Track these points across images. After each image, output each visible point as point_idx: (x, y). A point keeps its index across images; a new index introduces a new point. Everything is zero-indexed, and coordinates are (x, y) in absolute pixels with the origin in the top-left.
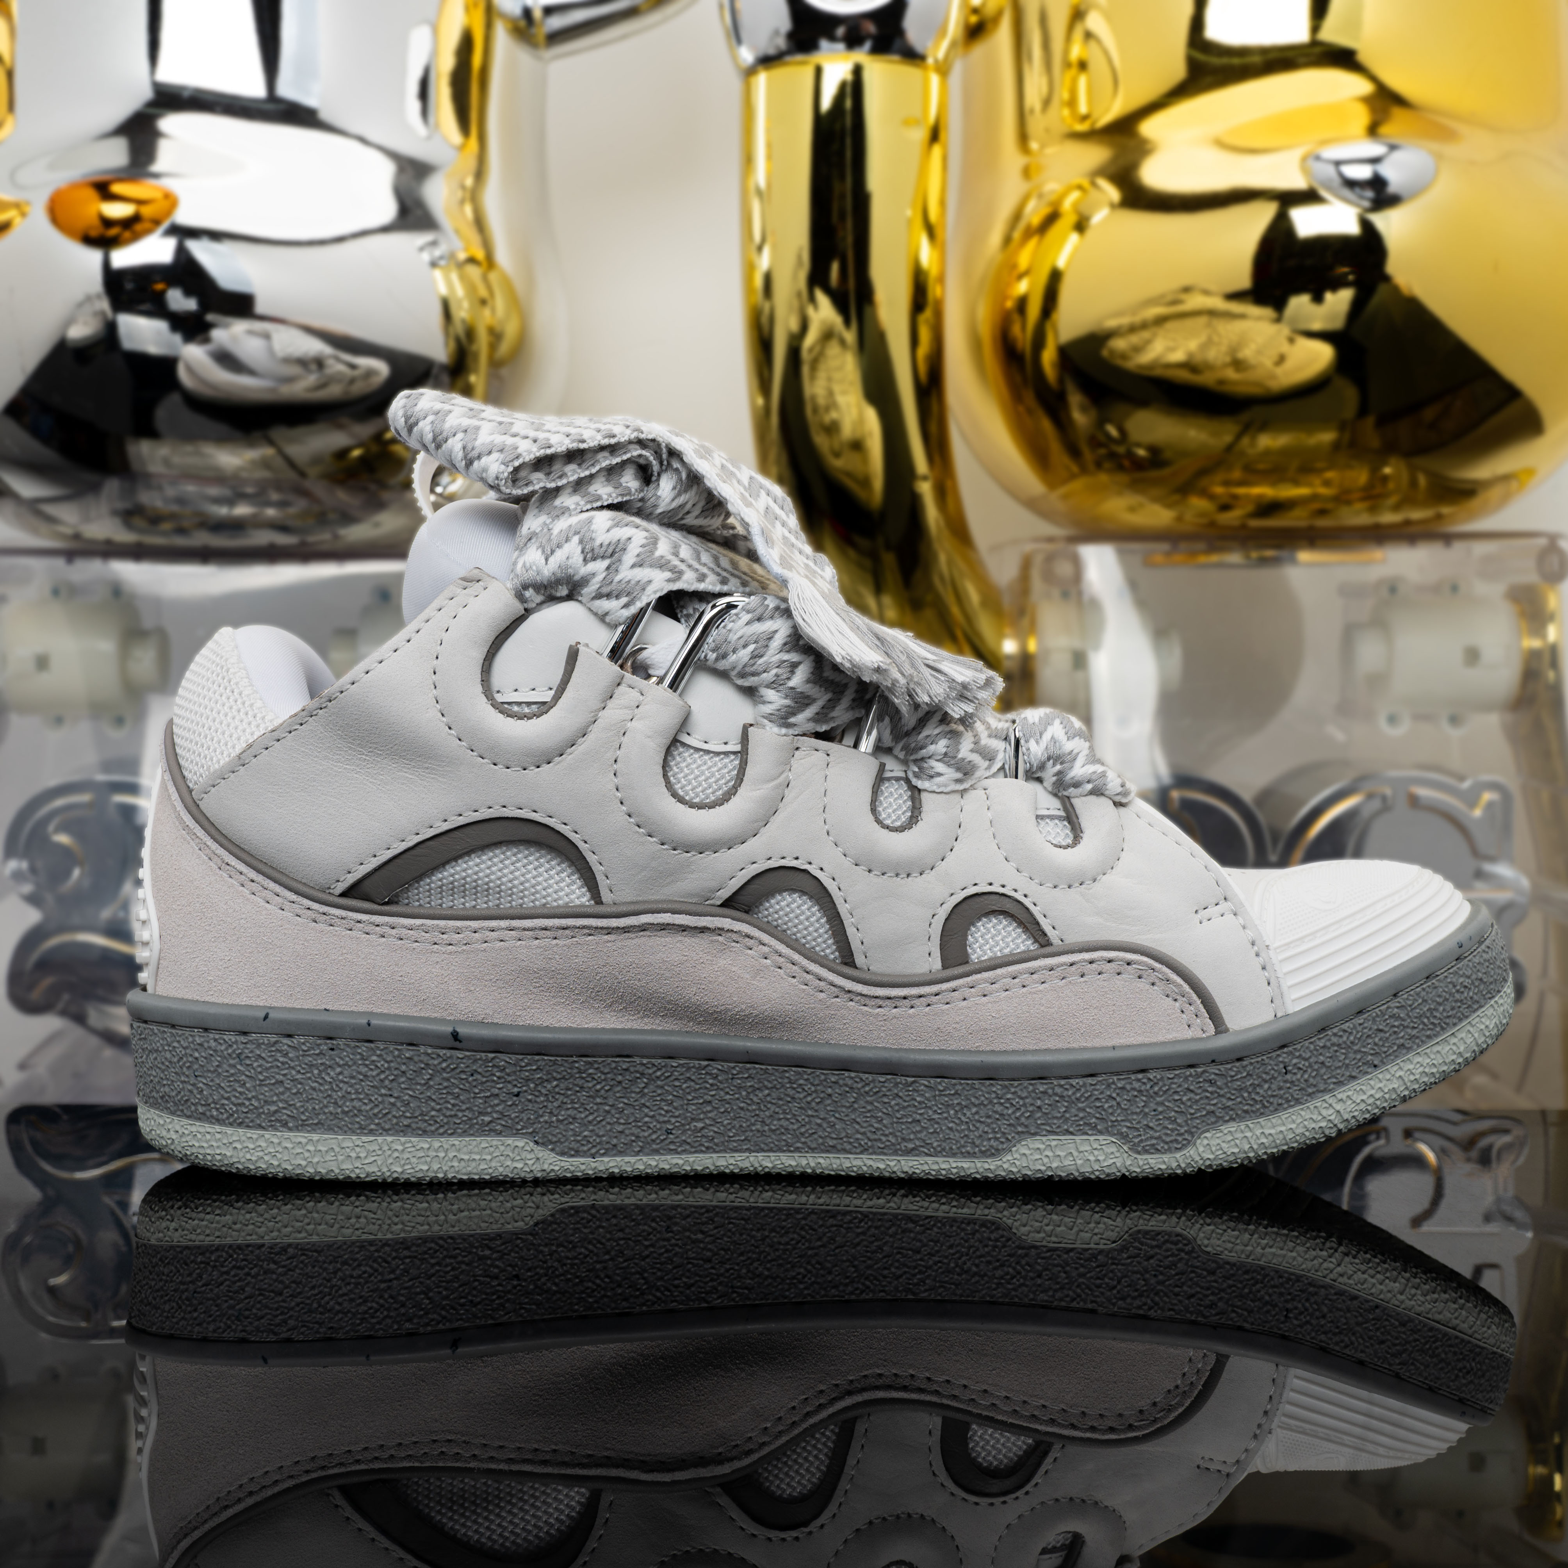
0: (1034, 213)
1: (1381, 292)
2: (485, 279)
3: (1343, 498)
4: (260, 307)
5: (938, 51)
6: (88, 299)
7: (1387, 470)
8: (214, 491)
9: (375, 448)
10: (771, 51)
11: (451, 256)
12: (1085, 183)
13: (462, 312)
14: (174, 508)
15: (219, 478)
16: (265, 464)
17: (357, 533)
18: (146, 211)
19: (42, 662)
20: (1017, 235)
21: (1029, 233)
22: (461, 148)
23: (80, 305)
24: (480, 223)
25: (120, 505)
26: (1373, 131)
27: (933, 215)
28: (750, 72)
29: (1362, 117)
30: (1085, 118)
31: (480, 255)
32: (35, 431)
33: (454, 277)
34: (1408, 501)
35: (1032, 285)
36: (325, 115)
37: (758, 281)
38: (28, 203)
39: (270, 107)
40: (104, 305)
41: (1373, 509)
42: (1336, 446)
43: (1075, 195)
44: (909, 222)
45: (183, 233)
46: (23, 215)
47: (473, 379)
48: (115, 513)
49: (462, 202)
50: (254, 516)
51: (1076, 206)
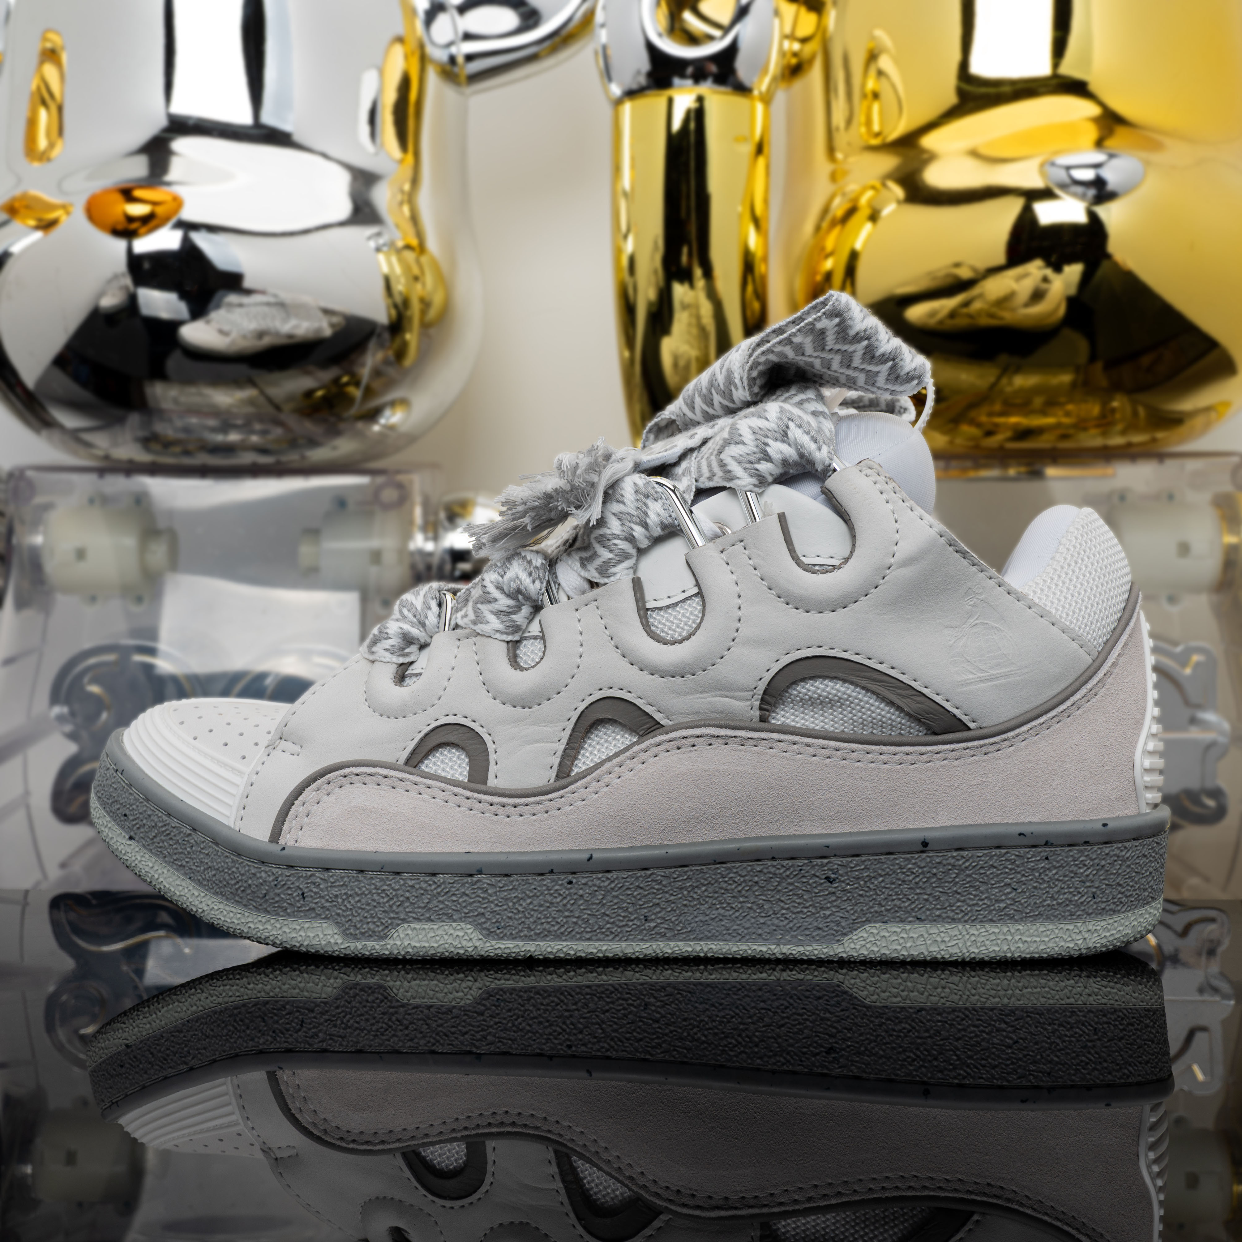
0: (839, 207)
1: (1104, 268)
2: (418, 262)
3: (1081, 425)
4: (247, 283)
5: (762, 85)
6: (116, 277)
7: (1115, 404)
8: (212, 422)
9: (334, 390)
10: (634, 86)
11: (391, 245)
12: (878, 184)
13: (399, 287)
14: (181, 436)
15: (215, 412)
16: (251, 402)
17: (318, 454)
18: (159, 210)
19: (81, 554)
20: (825, 225)
21: (834, 223)
22: (401, 161)
23: (110, 281)
24: (415, 219)
25: (141, 434)
26: (1099, 144)
27: (759, 209)
28: (618, 102)
29: (1092, 133)
30: (877, 135)
31: (414, 242)
32: (76, 378)
33: (394, 259)
34: (1132, 427)
35: (836, 264)
36: (297, 137)
37: (625, 262)
38: (71, 205)
39: (255, 132)
40: (128, 281)
41: (1104, 434)
42: (1074, 385)
43: (869, 194)
44: (740, 216)
45: (188, 227)
46: (68, 213)
47: (408, 336)
48: (138, 440)
49: (401, 204)
50: (243, 441)
51: (870, 203)
